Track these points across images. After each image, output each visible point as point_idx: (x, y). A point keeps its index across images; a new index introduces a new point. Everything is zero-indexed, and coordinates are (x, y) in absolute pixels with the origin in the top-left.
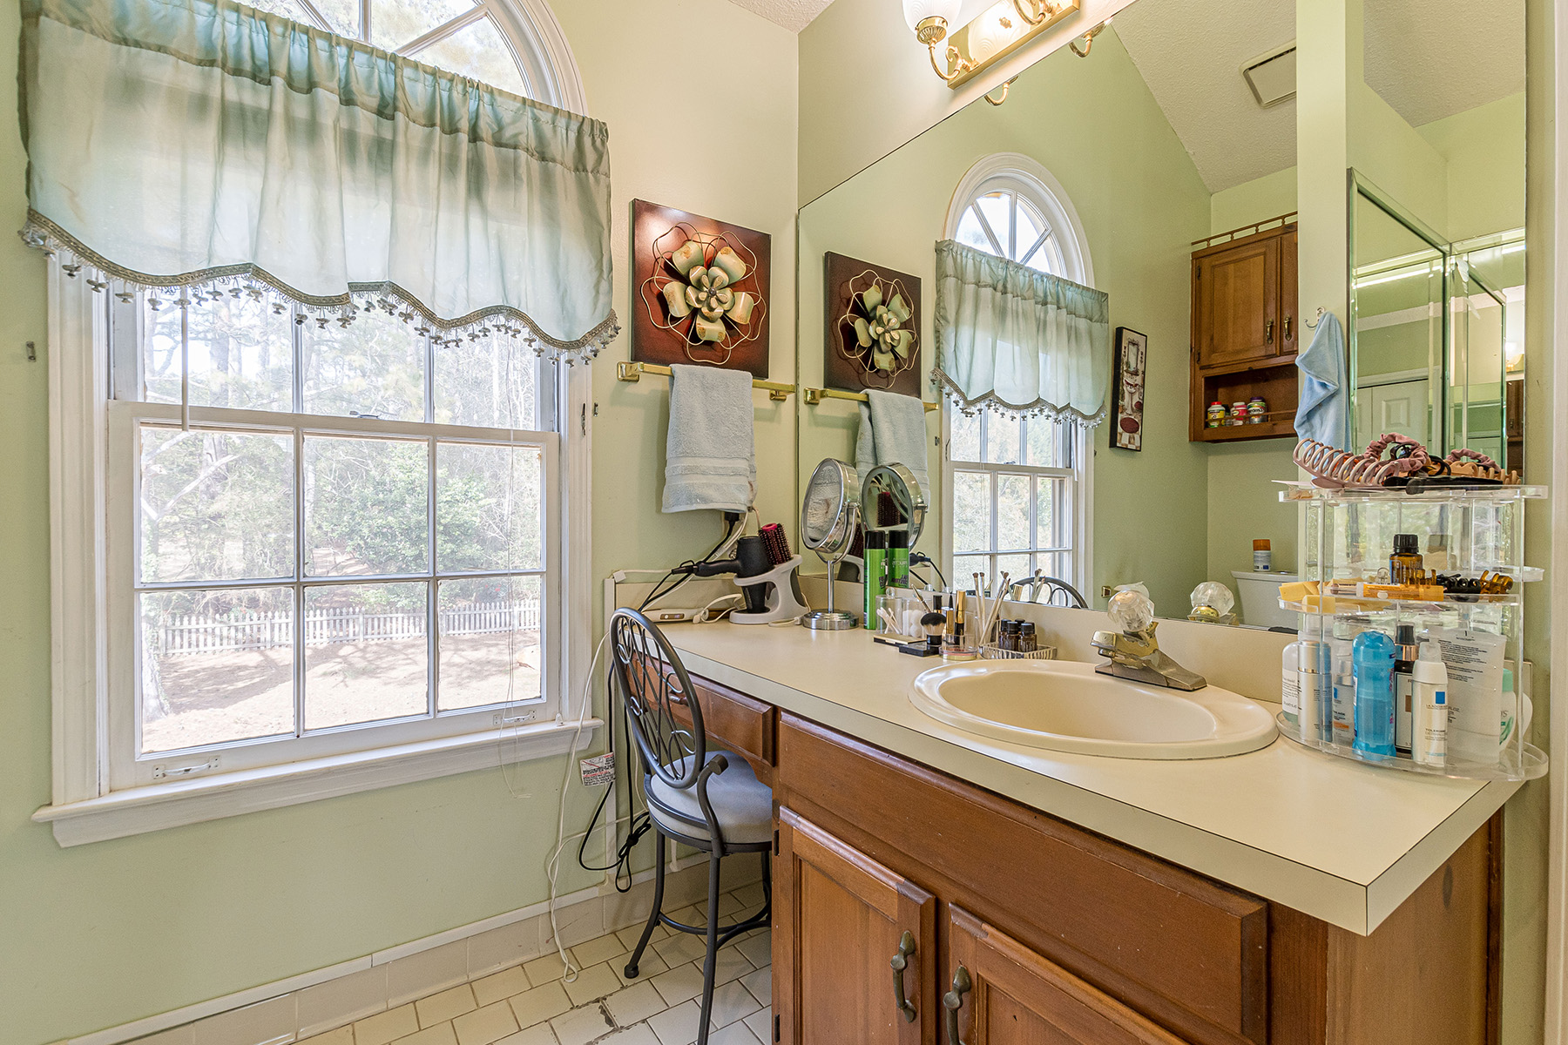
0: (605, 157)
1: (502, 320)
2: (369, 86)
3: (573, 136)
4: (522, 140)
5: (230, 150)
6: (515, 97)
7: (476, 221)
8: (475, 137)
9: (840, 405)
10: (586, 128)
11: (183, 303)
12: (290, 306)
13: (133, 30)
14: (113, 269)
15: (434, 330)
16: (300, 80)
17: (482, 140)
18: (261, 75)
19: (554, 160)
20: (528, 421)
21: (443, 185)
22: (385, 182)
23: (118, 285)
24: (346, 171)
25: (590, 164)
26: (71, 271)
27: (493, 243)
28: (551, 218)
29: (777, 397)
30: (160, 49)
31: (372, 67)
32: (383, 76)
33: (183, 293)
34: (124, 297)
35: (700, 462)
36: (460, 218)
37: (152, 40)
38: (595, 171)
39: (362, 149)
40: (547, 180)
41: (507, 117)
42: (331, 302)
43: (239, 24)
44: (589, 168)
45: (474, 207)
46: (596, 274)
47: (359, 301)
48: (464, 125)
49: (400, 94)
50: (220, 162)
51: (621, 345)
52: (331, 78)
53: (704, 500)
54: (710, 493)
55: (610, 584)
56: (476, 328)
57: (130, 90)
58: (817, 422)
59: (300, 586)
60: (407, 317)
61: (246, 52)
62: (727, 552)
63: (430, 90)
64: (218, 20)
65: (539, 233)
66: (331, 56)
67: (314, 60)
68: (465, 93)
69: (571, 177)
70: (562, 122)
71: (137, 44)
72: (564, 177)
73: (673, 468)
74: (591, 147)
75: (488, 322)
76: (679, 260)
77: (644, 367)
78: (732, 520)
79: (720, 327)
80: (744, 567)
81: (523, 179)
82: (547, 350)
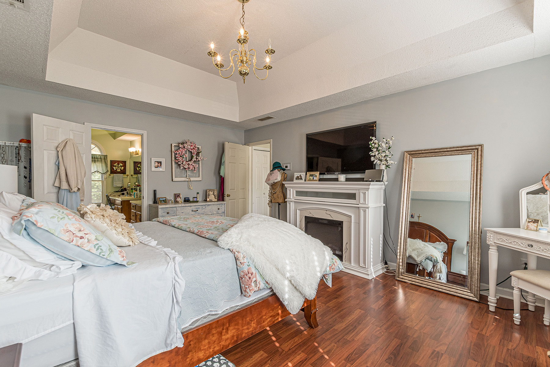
0: (107, 158)
4: (99, 158)
7: (95, 164)
8: (95, 158)
9: (135, 176)
20: (100, 179)
27: (96, 166)
28: (102, 163)
29: (128, 176)
35: (116, 183)
40: (101, 161)
46: (106, 167)
51: (109, 173)
54: (117, 185)
55: (108, 193)
58: (133, 178)
65: (101, 164)
68: (94, 155)
69: (104, 160)
70: (103, 156)
72: (103, 160)
73: (114, 183)
74: (105, 157)
75: (96, 172)
76: (115, 165)
77: (111, 174)
78: (121, 187)
79: (120, 170)
80: (121, 191)
81: (99, 161)
82: (101, 174)
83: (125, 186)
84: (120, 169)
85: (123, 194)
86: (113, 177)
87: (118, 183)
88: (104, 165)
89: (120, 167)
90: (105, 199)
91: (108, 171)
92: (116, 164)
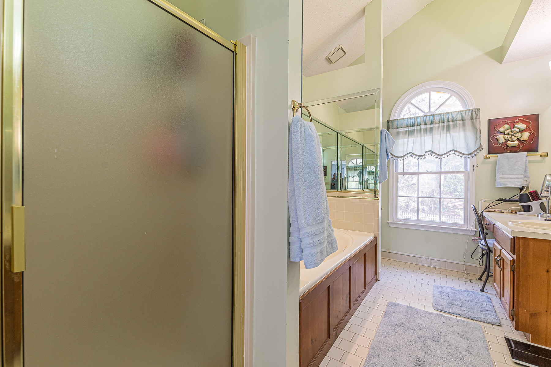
0: (478, 115)
1: (453, 152)
2: (429, 121)
3: (470, 113)
4: (458, 119)
5: (409, 137)
6: (456, 112)
7: (448, 135)
8: (448, 121)
10: (474, 111)
11: (403, 159)
12: (417, 157)
13: (398, 127)
14: (396, 157)
15: (439, 157)
16: (419, 124)
17: (449, 122)
18: (413, 126)
19: (465, 120)
20: (462, 170)
21: (442, 132)
22: (431, 134)
23: (397, 158)
24: (425, 134)
25: (474, 117)
26: (392, 158)
27: (452, 139)
28: (465, 130)
29: (544, 156)
30: (401, 128)
31: (429, 118)
32: (432, 118)
34: (397, 160)
35: (505, 176)
36: (445, 135)
37: (401, 127)
38: (476, 119)
39: (428, 130)
40: (464, 125)
41: (454, 116)
42: (422, 156)
43: (411, 120)
44: (474, 118)
45: (448, 133)
46: (476, 139)
47: (427, 154)
48: (446, 121)
49: (434, 121)
50: (408, 138)
51: (485, 151)
52: (423, 123)
53: (504, 184)
54: (507, 183)
55: (480, 202)
56: (448, 154)
57: (398, 133)
59: (418, 197)
60: (434, 156)
61: (412, 124)
62: (517, 197)
63: (439, 117)
64: (408, 121)
65: (462, 133)
66: (423, 119)
67: (421, 121)
68: (446, 115)
69: (470, 122)
70: (468, 112)
71: (399, 128)
72: (468, 123)
73: (497, 177)
74: (475, 114)
75: (451, 153)
76: (501, 130)
77: (491, 155)
78: (522, 189)
79: (517, 142)
80: (520, 200)
81: (458, 126)
82: (464, 156)
83: (535, 186)
84: (518, 139)
85: (527, 209)
86: (495, 163)
87: (510, 178)
88: (470, 135)
89: (516, 133)
90: (474, 217)
91: (480, 148)
92: (507, 126)
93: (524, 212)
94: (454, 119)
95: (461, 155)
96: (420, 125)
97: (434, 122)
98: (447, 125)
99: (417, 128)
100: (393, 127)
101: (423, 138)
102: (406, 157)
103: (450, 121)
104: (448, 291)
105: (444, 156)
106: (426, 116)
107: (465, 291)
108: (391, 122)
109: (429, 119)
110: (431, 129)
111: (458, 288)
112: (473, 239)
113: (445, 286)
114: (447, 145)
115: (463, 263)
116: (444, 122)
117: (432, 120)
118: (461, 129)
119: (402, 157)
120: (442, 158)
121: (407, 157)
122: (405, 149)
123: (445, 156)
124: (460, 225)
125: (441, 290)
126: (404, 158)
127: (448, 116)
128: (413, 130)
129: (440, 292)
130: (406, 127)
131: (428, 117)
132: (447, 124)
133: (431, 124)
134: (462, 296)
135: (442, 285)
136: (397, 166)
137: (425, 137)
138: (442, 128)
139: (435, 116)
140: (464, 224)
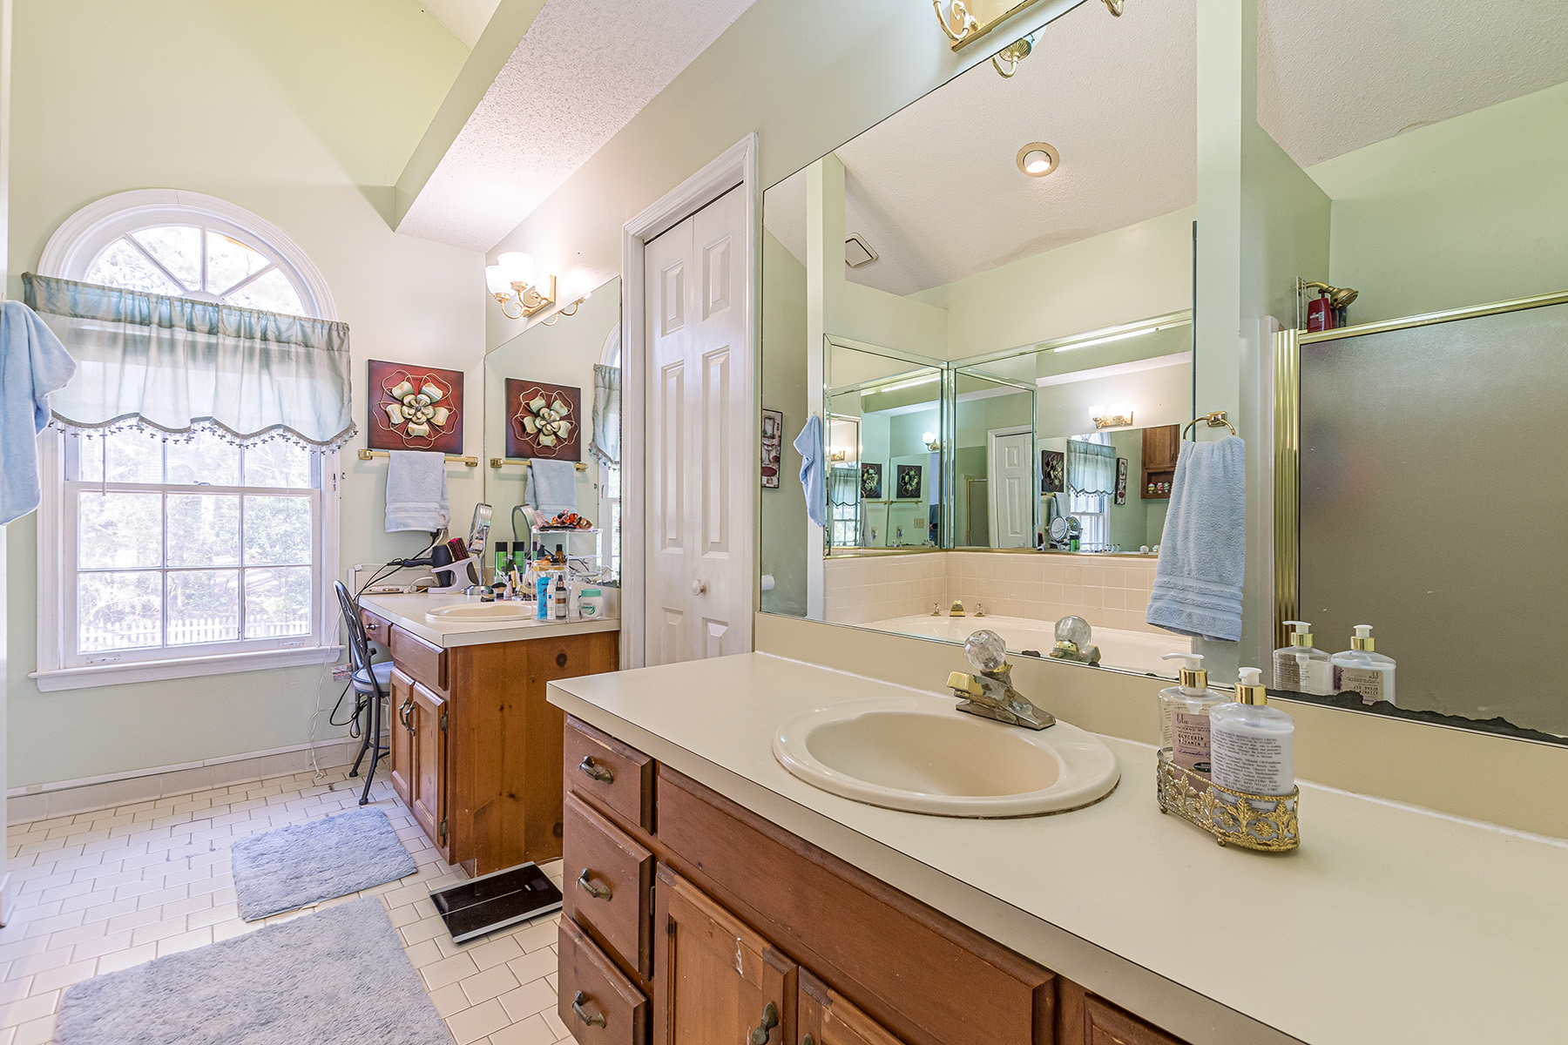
0: (346, 342)
1: (281, 431)
2: (204, 320)
3: (325, 332)
4: (293, 339)
5: (128, 358)
6: (289, 316)
7: (265, 378)
8: (265, 338)
9: (516, 467)
10: (334, 327)
11: (104, 436)
12: (159, 435)
13: (80, 311)
14: (70, 422)
15: (237, 441)
16: (166, 323)
17: (269, 340)
18: (145, 322)
19: (313, 347)
20: (304, 484)
21: (246, 365)
22: (212, 366)
23: (71, 429)
24: (190, 363)
25: (336, 346)
27: (276, 392)
28: (312, 375)
29: (471, 464)
30: (93, 318)
31: (205, 311)
32: (212, 314)
33: (104, 431)
34: (75, 435)
35: (404, 505)
36: (256, 377)
37: (89, 314)
38: (339, 350)
39: (200, 351)
40: (309, 359)
41: (283, 328)
42: (180, 431)
43: (133, 300)
44: (335, 349)
45: (265, 372)
46: (340, 405)
47: (196, 426)
48: (258, 334)
49: (220, 325)
50: (123, 363)
51: (360, 441)
52: (182, 321)
53: (405, 525)
54: (410, 521)
55: (352, 572)
56: (266, 437)
57: (78, 338)
58: (502, 478)
59: (164, 571)
60: (222, 437)
61: (137, 313)
62: (427, 555)
63: (238, 318)
64: (123, 299)
65: (304, 382)
66: (182, 310)
67: (173, 314)
68: (259, 318)
69: (324, 354)
70: (318, 326)
71: (82, 317)
72: (320, 355)
73: (390, 507)
74: (337, 337)
75: (274, 433)
76: (397, 392)
77: (375, 452)
78: (435, 535)
79: (426, 427)
80: (434, 562)
81: (294, 358)
82: (309, 447)
83: (459, 529)
84: (428, 421)
85: (446, 580)
86: (386, 470)
87: (416, 509)
88: (326, 388)
89: (425, 406)
90: (336, 612)
91: (350, 429)
92: (407, 386)
93: (441, 587)
94: (284, 337)
95: (302, 443)
96: (171, 326)
97: (221, 330)
98: (261, 349)
99: (158, 333)
100: (53, 308)
101: (181, 371)
102: (113, 428)
103: (270, 338)
104: (278, 842)
105: (251, 441)
106: (193, 303)
107: (324, 822)
108: (44, 284)
109: (205, 314)
110: (211, 350)
111: (303, 822)
112: (336, 671)
113: (266, 834)
114: (261, 407)
115: (308, 746)
116: (254, 338)
117: (214, 321)
118: (303, 371)
119: (100, 425)
120: (247, 447)
121: (120, 429)
122: (111, 400)
123: (257, 440)
124: (300, 640)
125: (259, 848)
126: (107, 432)
127: (263, 322)
128: (144, 337)
129: (255, 859)
130: (114, 321)
131: (198, 308)
132: (262, 347)
133: (210, 332)
134: (319, 840)
135: (257, 834)
136: (73, 457)
137: (191, 372)
138: (246, 353)
139: (225, 311)
140: (311, 635)
